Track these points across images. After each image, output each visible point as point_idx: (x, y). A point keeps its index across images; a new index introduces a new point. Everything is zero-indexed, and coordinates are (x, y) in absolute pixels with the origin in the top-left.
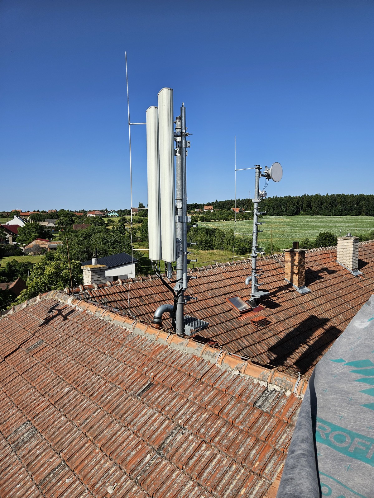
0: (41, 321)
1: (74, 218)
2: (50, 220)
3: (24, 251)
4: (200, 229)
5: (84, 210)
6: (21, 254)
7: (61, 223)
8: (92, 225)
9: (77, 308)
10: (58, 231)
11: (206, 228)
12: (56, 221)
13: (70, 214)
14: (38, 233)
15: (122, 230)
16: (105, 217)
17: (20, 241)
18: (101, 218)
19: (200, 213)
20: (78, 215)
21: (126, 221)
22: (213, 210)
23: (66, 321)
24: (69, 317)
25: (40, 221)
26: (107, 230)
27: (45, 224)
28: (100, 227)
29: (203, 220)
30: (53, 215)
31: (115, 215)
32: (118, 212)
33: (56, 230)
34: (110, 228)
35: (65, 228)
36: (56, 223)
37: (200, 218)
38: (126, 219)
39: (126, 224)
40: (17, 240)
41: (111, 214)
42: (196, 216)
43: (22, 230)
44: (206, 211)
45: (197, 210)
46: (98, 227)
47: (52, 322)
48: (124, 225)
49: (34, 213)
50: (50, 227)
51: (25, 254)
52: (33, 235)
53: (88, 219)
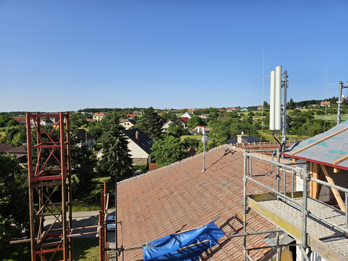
0: (223, 154)
1: (218, 113)
2: (204, 114)
3: (191, 133)
4: (316, 121)
5: (224, 108)
6: (190, 134)
7: (210, 116)
8: (230, 118)
9: (237, 150)
10: (209, 121)
11: (322, 120)
12: (208, 115)
13: (216, 110)
14: (198, 122)
15: (250, 121)
16: (239, 112)
17: (189, 127)
18: (236, 113)
19: (317, 108)
20: (221, 111)
21: (253, 115)
22: (331, 105)
23: (233, 154)
24: (234, 153)
25: (199, 115)
26: (240, 121)
27: (202, 117)
28: (235, 118)
29: (319, 113)
30: (207, 111)
31: (245, 111)
32: (248, 108)
33: (208, 121)
34: (242, 119)
35: (213, 119)
36: (208, 116)
37: (317, 111)
38: (253, 114)
39: (253, 117)
40: (187, 126)
41: (243, 110)
42: (313, 110)
43: (190, 120)
44: (323, 106)
45: (315, 105)
46: (233, 119)
47: (227, 154)
48: (252, 118)
49: (195, 110)
50: (204, 119)
51: (192, 135)
52: (196, 123)
53: (227, 114)
